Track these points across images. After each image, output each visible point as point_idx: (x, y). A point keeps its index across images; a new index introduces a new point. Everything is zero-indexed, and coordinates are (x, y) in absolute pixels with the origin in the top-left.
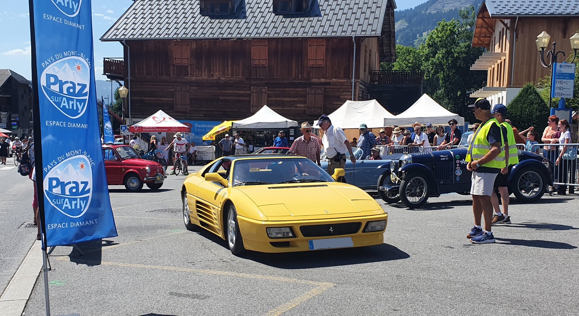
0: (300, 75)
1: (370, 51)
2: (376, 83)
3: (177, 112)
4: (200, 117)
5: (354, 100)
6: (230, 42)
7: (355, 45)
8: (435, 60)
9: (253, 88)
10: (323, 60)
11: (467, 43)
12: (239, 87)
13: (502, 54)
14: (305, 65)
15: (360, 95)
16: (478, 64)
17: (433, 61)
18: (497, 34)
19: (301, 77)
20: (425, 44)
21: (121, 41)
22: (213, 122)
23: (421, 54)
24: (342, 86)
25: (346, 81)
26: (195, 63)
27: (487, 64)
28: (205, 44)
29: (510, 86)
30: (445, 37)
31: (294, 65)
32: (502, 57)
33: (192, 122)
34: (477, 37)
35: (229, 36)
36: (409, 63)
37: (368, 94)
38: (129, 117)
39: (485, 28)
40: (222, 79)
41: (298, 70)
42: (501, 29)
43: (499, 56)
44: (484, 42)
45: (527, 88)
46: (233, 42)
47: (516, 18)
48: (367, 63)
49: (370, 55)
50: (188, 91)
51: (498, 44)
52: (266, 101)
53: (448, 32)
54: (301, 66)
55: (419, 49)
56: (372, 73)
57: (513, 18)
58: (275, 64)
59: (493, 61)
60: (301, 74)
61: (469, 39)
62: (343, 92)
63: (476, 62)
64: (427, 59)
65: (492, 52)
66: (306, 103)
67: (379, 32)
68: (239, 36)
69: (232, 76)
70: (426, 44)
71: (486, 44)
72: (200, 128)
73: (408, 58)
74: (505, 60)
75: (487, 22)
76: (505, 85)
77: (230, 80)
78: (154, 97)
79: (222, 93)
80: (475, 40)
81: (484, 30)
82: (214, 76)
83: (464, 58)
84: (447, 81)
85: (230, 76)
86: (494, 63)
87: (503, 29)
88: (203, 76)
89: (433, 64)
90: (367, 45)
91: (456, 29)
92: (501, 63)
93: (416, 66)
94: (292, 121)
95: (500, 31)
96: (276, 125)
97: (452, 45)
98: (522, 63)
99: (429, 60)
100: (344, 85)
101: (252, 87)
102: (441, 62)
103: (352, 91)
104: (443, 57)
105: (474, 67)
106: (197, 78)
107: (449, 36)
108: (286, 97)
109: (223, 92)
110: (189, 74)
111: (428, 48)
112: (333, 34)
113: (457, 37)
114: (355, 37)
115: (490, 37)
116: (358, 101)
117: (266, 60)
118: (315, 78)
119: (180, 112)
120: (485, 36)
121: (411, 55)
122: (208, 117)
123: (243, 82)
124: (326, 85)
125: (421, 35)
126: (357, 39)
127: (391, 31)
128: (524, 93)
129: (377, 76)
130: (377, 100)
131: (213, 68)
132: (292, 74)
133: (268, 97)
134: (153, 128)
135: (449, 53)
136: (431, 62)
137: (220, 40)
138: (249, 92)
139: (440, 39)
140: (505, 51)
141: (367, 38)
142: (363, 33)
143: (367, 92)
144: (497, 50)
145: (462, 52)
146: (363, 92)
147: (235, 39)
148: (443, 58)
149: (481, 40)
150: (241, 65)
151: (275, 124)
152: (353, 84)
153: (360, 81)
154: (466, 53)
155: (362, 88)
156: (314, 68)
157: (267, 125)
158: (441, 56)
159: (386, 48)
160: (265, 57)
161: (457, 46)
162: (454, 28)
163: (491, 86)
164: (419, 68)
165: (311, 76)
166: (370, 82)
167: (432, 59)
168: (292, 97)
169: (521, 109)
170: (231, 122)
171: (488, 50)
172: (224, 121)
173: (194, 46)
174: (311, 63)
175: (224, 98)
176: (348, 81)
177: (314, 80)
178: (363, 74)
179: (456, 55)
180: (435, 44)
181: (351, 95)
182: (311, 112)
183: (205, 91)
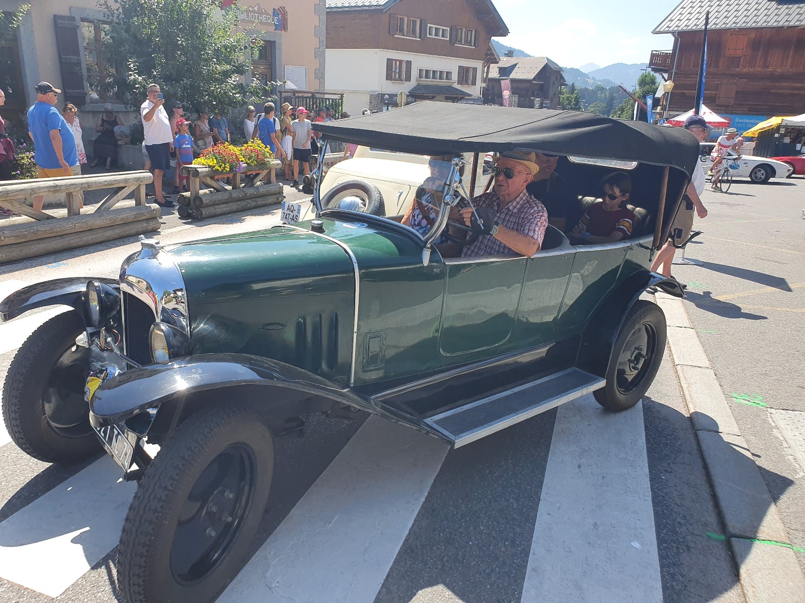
4: (743, 111)
12: (797, 79)
21: (673, 33)
26: (750, 53)
33: (733, 116)
35: (796, 23)
40: (780, 70)
50: (736, 83)
77: (788, 72)
79: (775, 86)
82: (770, 67)
85: (789, 68)
88: (756, 67)
106: (749, 69)
110: (741, 65)
119: (722, 106)
122: (753, 111)
131: (771, 59)
137: (785, 29)
172: (772, 117)
173: (752, 35)
175: (776, 91)
183: (755, 83)
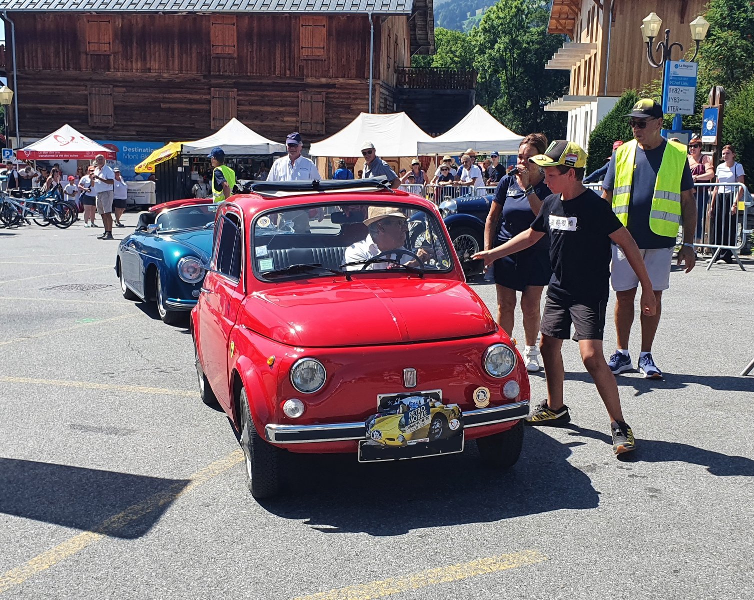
0: (288, 72)
1: (396, 36)
2: (405, 87)
3: (94, 128)
4: (131, 135)
5: (373, 113)
6: (176, 17)
7: (372, 27)
8: (493, 54)
9: (214, 91)
10: (324, 48)
11: (542, 28)
12: (192, 88)
13: (591, 45)
14: (296, 56)
15: (382, 105)
16: (557, 60)
17: (490, 54)
18: (584, 16)
19: (290, 75)
20: (478, 28)
22: (151, 144)
23: (473, 43)
24: (353, 91)
25: (359, 82)
26: (121, 50)
27: (570, 61)
28: (137, 20)
29: (602, 94)
30: (508, 17)
31: (278, 56)
32: (591, 50)
33: (117, 144)
34: (555, 18)
35: (175, 8)
36: (456, 56)
37: (393, 102)
38: (15, 136)
39: (567, 5)
40: (165, 75)
41: (285, 63)
42: (590, 8)
43: (587, 48)
44: (565, 27)
45: (628, 98)
46: (181, 18)
48: (392, 56)
49: (396, 43)
50: (111, 94)
51: (586, 29)
52: (235, 110)
53: (514, 10)
54: (290, 57)
55: (470, 36)
56: (398, 71)
58: (249, 54)
59: (578, 56)
60: (289, 70)
61: (544, 22)
62: (356, 99)
63: (553, 57)
64: (482, 52)
65: (577, 42)
66: (298, 115)
67: (408, 9)
68: (190, 8)
69: (181, 70)
70: (480, 28)
71: (568, 30)
72: (131, 153)
73: (454, 49)
74: (595, 54)
76: (596, 93)
77: (177, 78)
78: (55, 103)
79: (165, 98)
80: (552, 23)
81: (566, 8)
82: (152, 71)
83: (536, 52)
84: (512, 85)
85: (177, 72)
86: (578, 58)
87: (594, 8)
88: (134, 71)
89: (491, 59)
90: (390, 27)
91: (524, 7)
92: (590, 59)
93: (465, 62)
94: (277, 143)
95: (588, 10)
96: (251, 150)
97: (518, 30)
98: (621, 60)
99: (485, 53)
100: (356, 89)
101: (212, 89)
102: (502, 55)
103: (368, 99)
104: (505, 49)
105: (551, 65)
106: (124, 73)
107: (515, 16)
108: (267, 105)
109: (166, 95)
110: (112, 67)
111: (484, 34)
112: (339, 9)
113: (526, 18)
114: (372, 14)
115: (574, 19)
116: (379, 113)
117: (234, 46)
118: (311, 76)
119: (98, 128)
120: (568, 17)
121: (459, 45)
122: (143, 135)
123: (198, 80)
124: (331, 88)
125: (473, 14)
126: (375, 17)
127: (427, 6)
128: (623, 106)
129: (407, 75)
130: (406, 113)
131: (151, 59)
132: (275, 70)
133: (238, 105)
134: (54, 153)
135: (514, 43)
136: (487, 55)
137: (160, 15)
138: (208, 97)
139: (501, 21)
140: (596, 40)
141: (390, 17)
142: (384, 8)
143: (391, 99)
144: (585, 39)
145: (533, 42)
146: (386, 99)
147: (184, 14)
148: (506, 51)
149: (561, 25)
150: (194, 55)
151: (250, 148)
152: (371, 88)
153: (381, 83)
154: (539, 43)
155: (383, 94)
156: (310, 62)
157: (237, 150)
158: (502, 46)
159: (420, 32)
160: (233, 41)
161: (525, 31)
162: (521, 3)
163: (575, 94)
164: (469, 64)
165: (305, 73)
166: (396, 85)
167: (490, 51)
168: (276, 106)
169: (618, 129)
170: (179, 144)
171: (572, 39)
172: (168, 143)
173: (119, 23)
174: (305, 53)
175: (168, 105)
176: (363, 82)
177: (310, 80)
178: (385, 72)
179: (525, 45)
180: (494, 28)
181: (369, 103)
182: (306, 130)
183: (137, 94)
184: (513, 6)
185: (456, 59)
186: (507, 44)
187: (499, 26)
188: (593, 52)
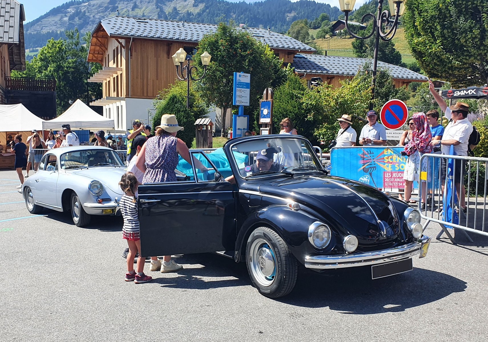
1: (4, 58)
2: (9, 89)
8: (47, 73)
11: (75, 59)
13: (117, 69)
15: (1, 99)
16: (96, 76)
17: (45, 73)
18: (110, 52)
23: (34, 67)
27: (104, 77)
29: (127, 96)
30: (54, 53)
32: (118, 72)
34: (91, 53)
37: (5, 98)
39: (98, 46)
42: (114, 48)
43: (114, 70)
44: (97, 59)
47: (131, 39)
48: (3, 70)
49: (4, 62)
51: (113, 60)
53: (57, 49)
55: (32, 63)
56: (6, 79)
57: (127, 39)
63: (94, 75)
64: (40, 72)
65: (106, 66)
67: (17, 41)
70: (38, 58)
71: (99, 60)
74: (121, 74)
75: (101, 41)
76: (124, 96)
80: (90, 56)
81: (98, 48)
83: (73, 73)
86: (109, 76)
87: (117, 48)
89: (46, 76)
90: (2, 52)
91: (63, 47)
92: (117, 77)
95: (113, 49)
97: (61, 61)
98: (137, 78)
99: (42, 73)
102: (53, 74)
104: (54, 70)
105: (92, 80)
107: (58, 52)
111: (41, 61)
113: (65, 54)
115: (102, 54)
120: (99, 53)
135: (59, 68)
136: (44, 74)
139: (51, 54)
140: (121, 66)
141: (3, 45)
142: (0, 40)
143: (4, 96)
144: (112, 65)
145: (70, 67)
146: (2, 96)
148: (54, 72)
149: (95, 56)
154: (74, 68)
155: (1, 93)
158: (52, 69)
159: (16, 57)
161: (65, 61)
162: (62, 45)
163: (107, 96)
166: (5, 87)
167: (45, 71)
178: (1, 79)
179: (66, 69)
180: (46, 58)
184: (57, 46)
185: (24, 75)
186: (55, 67)
187: (49, 57)
188: (119, 73)
